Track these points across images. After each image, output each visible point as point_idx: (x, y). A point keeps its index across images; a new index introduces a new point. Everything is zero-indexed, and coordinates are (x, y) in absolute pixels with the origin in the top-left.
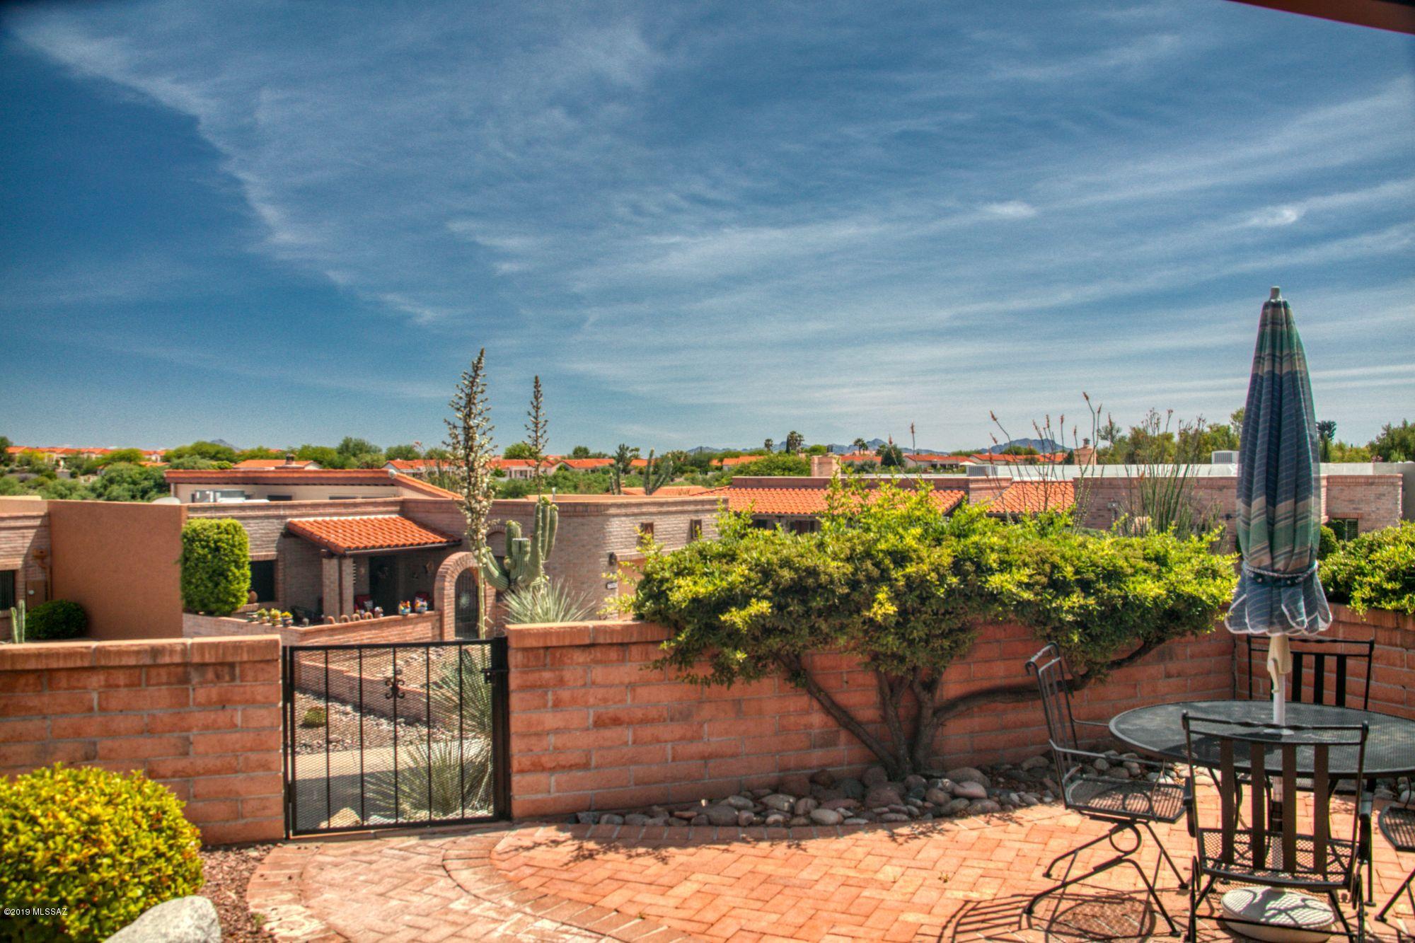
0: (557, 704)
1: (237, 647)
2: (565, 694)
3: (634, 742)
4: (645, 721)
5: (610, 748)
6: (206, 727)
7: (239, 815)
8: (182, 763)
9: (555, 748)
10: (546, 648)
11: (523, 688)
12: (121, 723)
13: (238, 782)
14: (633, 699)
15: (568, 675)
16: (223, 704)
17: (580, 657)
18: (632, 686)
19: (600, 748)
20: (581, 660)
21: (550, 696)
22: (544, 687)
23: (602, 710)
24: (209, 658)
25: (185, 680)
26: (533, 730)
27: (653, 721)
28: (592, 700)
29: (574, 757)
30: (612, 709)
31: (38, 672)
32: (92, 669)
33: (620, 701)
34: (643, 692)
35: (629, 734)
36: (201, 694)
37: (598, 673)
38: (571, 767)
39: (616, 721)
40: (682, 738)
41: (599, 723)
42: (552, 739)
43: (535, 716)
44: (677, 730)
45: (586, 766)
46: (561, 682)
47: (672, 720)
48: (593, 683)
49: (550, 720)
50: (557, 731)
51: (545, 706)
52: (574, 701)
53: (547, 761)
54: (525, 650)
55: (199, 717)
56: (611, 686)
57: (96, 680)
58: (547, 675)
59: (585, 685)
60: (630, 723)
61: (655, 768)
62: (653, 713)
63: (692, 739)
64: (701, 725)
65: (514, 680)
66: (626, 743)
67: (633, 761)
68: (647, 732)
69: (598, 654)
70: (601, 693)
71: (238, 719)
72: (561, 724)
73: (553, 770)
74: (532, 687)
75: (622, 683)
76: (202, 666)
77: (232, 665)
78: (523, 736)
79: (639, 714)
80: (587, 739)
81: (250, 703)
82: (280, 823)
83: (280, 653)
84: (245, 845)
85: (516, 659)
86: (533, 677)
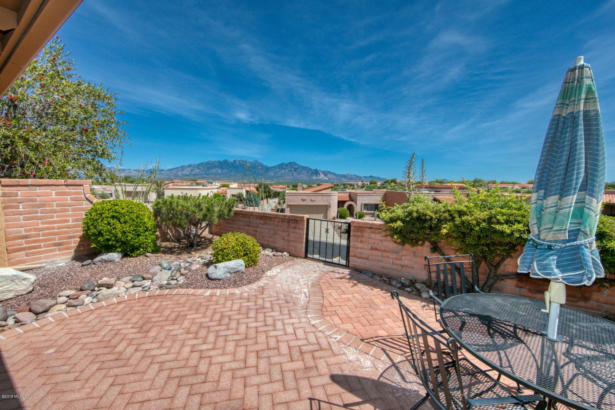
0: (361, 242)
1: (297, 217)
2: (363, 239)
3: (381, 256)
4: (385, 251)
5: (374, 256)
6: (292, 232)
7: (296, 251)
8: (288, 238)
9: (360, 253)
10: (360, 227)
11: (353, 236)
12: (280, 229)
13: (296, 244)
14: (382, 244)
15: (364, 234)
16: (295, 228)
17: (368, 230)
18: (382, 241)
19: (372, 255)
20: (368, 231)
21: (360, 239)
22: (359, 236)
23: (373, 245)
24: (293, 218)
25: (289, 222)
26: (355, 246)
27: (387, 251)
28: (370, 242)
29: (365, 256)
30: (375, 246)
32: (276, 218)
33: (378, 244)
34: (385, 243)
35: (380, 254)
36: (292, 225)
37: (373, 235)
38: (364, 258)
39: (377, 249)
40: (395, 259)
41: (372, 249)
42: (359, 250)
43: (356, 243)
44: (394, 256)
45: (368, 259)
46: (363, 236)
47: (393, 252)
48: (371, 238)
49: (359, 245)
50: (361, 248)
51: (358, 241)
52: (365, 241)
53: (358, 255)
54: (354, 226)
55: (291, 230)
56: (376, 239)
57: (277, 220)
58: (359, 233)
59: (369, 238)
60: (380, 251)
61: (387, 265)
62: (387, 249)
63: (399, 259)
64: (402, 256)
65: (352, 233)
66: (379, 256)
67: (380, 261)
68: (385, 254)
69: (373, 230)
70: (373, 241)
71: (297, 232)
72: (362, 247)
73: (359, 258)
74: (356, 236)
75: (379, 239)
76: (292, 220)
77: (297, 220)
78: (353, 248)
79: (383, 249)
80: (368, 252)
81: (300, 228)
82: (303, 254)
83: (305, 219)
84: (297, 257)
85: (352, 228)
86: (356, 233)
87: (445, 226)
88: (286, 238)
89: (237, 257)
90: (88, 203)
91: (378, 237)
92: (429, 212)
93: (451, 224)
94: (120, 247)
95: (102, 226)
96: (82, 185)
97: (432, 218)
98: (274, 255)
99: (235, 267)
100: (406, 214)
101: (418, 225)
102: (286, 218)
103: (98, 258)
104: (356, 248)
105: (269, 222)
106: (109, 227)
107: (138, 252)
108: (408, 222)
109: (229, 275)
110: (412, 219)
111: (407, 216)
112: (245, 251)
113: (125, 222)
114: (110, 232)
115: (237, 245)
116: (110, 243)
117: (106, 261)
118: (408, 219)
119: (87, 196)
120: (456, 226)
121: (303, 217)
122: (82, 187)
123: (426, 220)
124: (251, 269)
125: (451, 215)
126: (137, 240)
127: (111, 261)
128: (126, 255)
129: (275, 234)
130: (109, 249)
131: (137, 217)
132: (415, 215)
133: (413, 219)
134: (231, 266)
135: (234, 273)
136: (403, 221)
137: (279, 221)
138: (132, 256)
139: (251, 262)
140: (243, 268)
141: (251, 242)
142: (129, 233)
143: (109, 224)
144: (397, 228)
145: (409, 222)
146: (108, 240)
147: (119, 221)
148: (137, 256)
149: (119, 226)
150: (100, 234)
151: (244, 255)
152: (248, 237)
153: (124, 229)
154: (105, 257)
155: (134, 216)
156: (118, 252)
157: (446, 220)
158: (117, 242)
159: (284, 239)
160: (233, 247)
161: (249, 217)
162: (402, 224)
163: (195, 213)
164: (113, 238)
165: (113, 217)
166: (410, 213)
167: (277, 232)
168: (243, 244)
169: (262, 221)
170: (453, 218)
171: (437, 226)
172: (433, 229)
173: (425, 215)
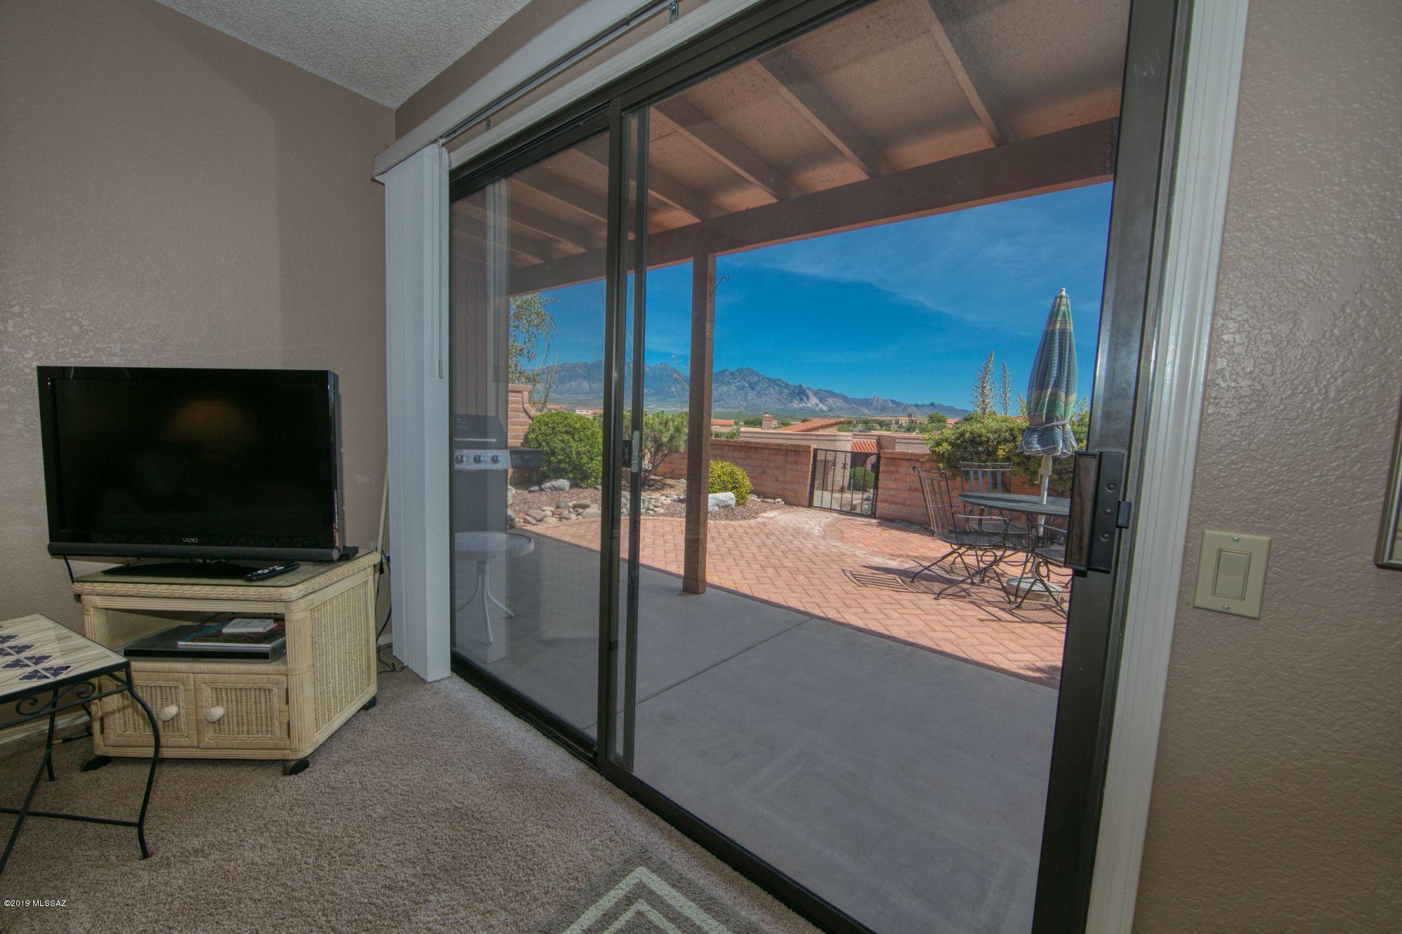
0: (895, 480)
1: (800, 446)
2: (898, 476)
5: (913, 499)
6: (790, 469)
7: (796, 497)
8: (784, 478)
9: (892, 495)
10: (894, 458)
11: (884, 472)
12: (771, 465)
13: (796, 486)
15: (900, 469)
16: (796, 463)
17: (905, 463)
19: (910, 498)
21: (893, 477)
22: (892, 473)
23: (911, 485)
24: (793, 449)
25: (787, 455)
26: (886, 487)
28: (908, 480)
29: (899, 500)
31: (755, 448)
32: (766, 448)
36: (791, 459)
37: (912, 470)
38: (897, 503)
41: (910, 489)
42: (892, 492)
43: (887, 482)
45: (903, 504)
46: (897, 472)
48: (910, 474)
49: (892, 484)
50: (895, 489)
51: (891, 479)
52: (901, 479)
53: (890, 499)
54: (886, 458)
55: (789, 466)
57: (766, 452)
58: (892, 468)
59: (906, 474)
65: (881, 469)
69: (912, 463)
70: (912, 478)
71: (799, 468)
72: (896, 487)
73: (891, 503)
74: (887, 472)
76: (791, 451)
77: (799, 452)
78: (883, 488)
80: (905, 494)
81: (802, 464)
82: (806, 502)
83: (812, 450)
84: (797, 505)
85: (882, 461)
86: (888, 468)
87: (1002, 447)
88: (781, 478)
89: (725, 489)
90: (525, 415)
91: (920, 472)
92: (984, 431)
93: (1011, 445)
94: (571, 472)
95: (557, 444)
96: (521, 392)
97: (989, 439)
98: (762, 501)
99: (724, 499)
100: (957, 435)
101: (971, 449)
102: (782, 448)
103: (548, 485)
104: (889, 489)
105: (753, 455)
106: (563, 445)
107: (589, 481)
108: (958, 446)
109: (717, 509)
110: (964, 441)
111: (957, 439)
112: (734, 482)
113: (581, 440)
114: (563, 449)
115: (725, 474)
116: (563, 465)
117: (556, 489)
118: (958, 442)
119: (525, 406)
121: (809, 447)
122: (520, 395)
123: (981, 443)
124: (740, 508)
125: (1012, 435)
126: (590, 466)
127: (561, 490)
128: (574, 485)
129: (763, 473)
130: (558, 473)
131: (592, 435)
132: (967, 435)
133: (966, 442)
134: (721, 498)
135: (723, 507)
136: (952, 444)
137: (769, 454)
138: (581, 487)
139: (741, 501)
140: (733, 502)
141: (740, 474)
142: (584, 454)
143: (563, 441)
144: (943, 454)
145: (960, 445)
146: (560, 461)
147: (573, 438)
148: (586, 488)
149: (574, 444)
150: (553, 453)
151: (734, 488)
152: (736, 469)
153: (579, 449)
154: (556, 483)
155: (589, 433)
156: (568, 479)
157: (1006, 441)
158: (569, 465)
159: (777, 480)
160: (720, 476)
161: (721, 449)
162: (949, 448)
163: (662, 433)
164: (567, 460)
165: (567, 432)
166: (962, 435)
167: (767, 470)
168: (732, 474)
169: (743, 455)
170: (1015, 438)
171: (995, 449)
172: (991, 453)
173: (980, 436)
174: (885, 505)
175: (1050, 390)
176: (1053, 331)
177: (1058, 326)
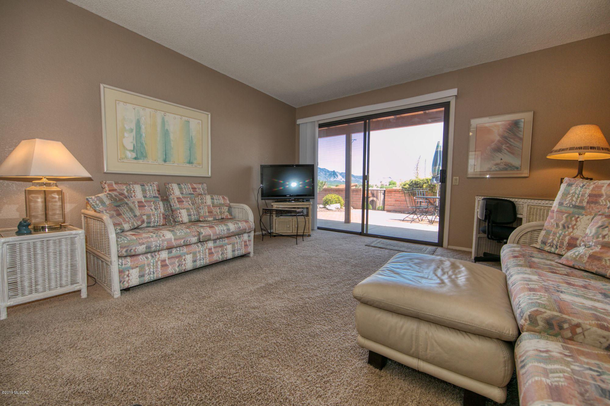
0: (391, 198)
4: (401, 201)
5: (397, 204)
7: (357, 206)
8: (352, 200)
10: (390, 191)
11: (387, 196)
13: (357, 202)
16: (356, 195)
17: (394, 192)
18: (400, 197)
19: (395, 204)
22: (389, 196)
28: (395, 198)
29: (392, 204)
30: (397, 199)
31: (341, 190)
34: (402, 198)
36: (354, 193)
37: (396, 195)
39: (398, 201)
41: (396, 201)
45: (394, 206)
46: (391, 195)
49: (390, 200)
52: (393, 198)
53: (389, 204)
55: (354, 196)
59: (394, 196)
62: (403, 200)
67: (400, 206)
68: (402, 202)
69: (396, 192)
73: (390, 206)
76: (355, 191)
77: (357, 191)
78: (387, 201)
79: (401, 200)
80: (394, 202)
81: (359, 195)
84: (357, 209)
85: (386, 192)
86: (388, 194)
87: (425, 185)
89: (336, 203)
91: (399, 195)
92: (419, 180)
93: (427, 184)
97: (420, 183)
101: (415, 186)
104: (389, 201)
105: (341, 193)
108: (411, 185)
109: (335, 209)
110: (413, 184)
111: (411, 183)
112: (339, 201)
115: (336, 198)
120: (429, 185)
123: (418, 184)
124: (341, 209)
132: (414, 182)
135: (337, 208)
136: (409, 185)
140: (339, 207)
141: (340, 198)
144: (406, 188)
151: (339, 203)
157: (425, 183)
160: (334, 199)
166: (412, 182)
168: (338, 198)
169: (337, 193)
170: (428, 182)
171: (423, 186)
172: (422, 187)
173: (418, 182)
174: (388, 206)
175: (437, 167)
176: (438, 151)
177: (439, 150)
